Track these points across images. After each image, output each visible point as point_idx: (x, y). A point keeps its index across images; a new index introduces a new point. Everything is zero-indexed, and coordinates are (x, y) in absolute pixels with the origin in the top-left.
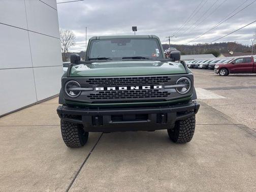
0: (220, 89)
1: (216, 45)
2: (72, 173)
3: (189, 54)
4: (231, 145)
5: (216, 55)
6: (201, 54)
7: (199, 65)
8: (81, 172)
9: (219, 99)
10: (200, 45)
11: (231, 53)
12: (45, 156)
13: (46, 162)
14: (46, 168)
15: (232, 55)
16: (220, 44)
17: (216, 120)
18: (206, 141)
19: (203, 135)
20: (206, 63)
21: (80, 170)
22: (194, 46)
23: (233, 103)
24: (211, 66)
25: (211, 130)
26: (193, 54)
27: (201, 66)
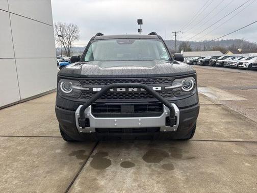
11: (240, 50)
15: (240, 53)
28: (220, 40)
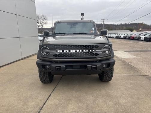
0: (133, 51)
1: (131, 24)
2: (38, 108)
3: (115, 30)
4: (142, 90)
5: (131, 30)
6: (122, 30)
7: (121, 37)
8: (43, 108)
9: (133, 58)
10: (122, 24)
11: (140, 29)
12: (22, 95)
13: (22, 100)
14: (22, 104)
15: (141, 31)
16: (134, 24)
17: (132, 73)
18: (126, 86)
19: (124, 83)
20: (125, 35)
21: (43, 106)
22: (118, 25)
23: (142, 61)
24: (128, 37)
25: (129, 79)
26: (117, 30)
27: (122, 37)
28: (129, 23)
